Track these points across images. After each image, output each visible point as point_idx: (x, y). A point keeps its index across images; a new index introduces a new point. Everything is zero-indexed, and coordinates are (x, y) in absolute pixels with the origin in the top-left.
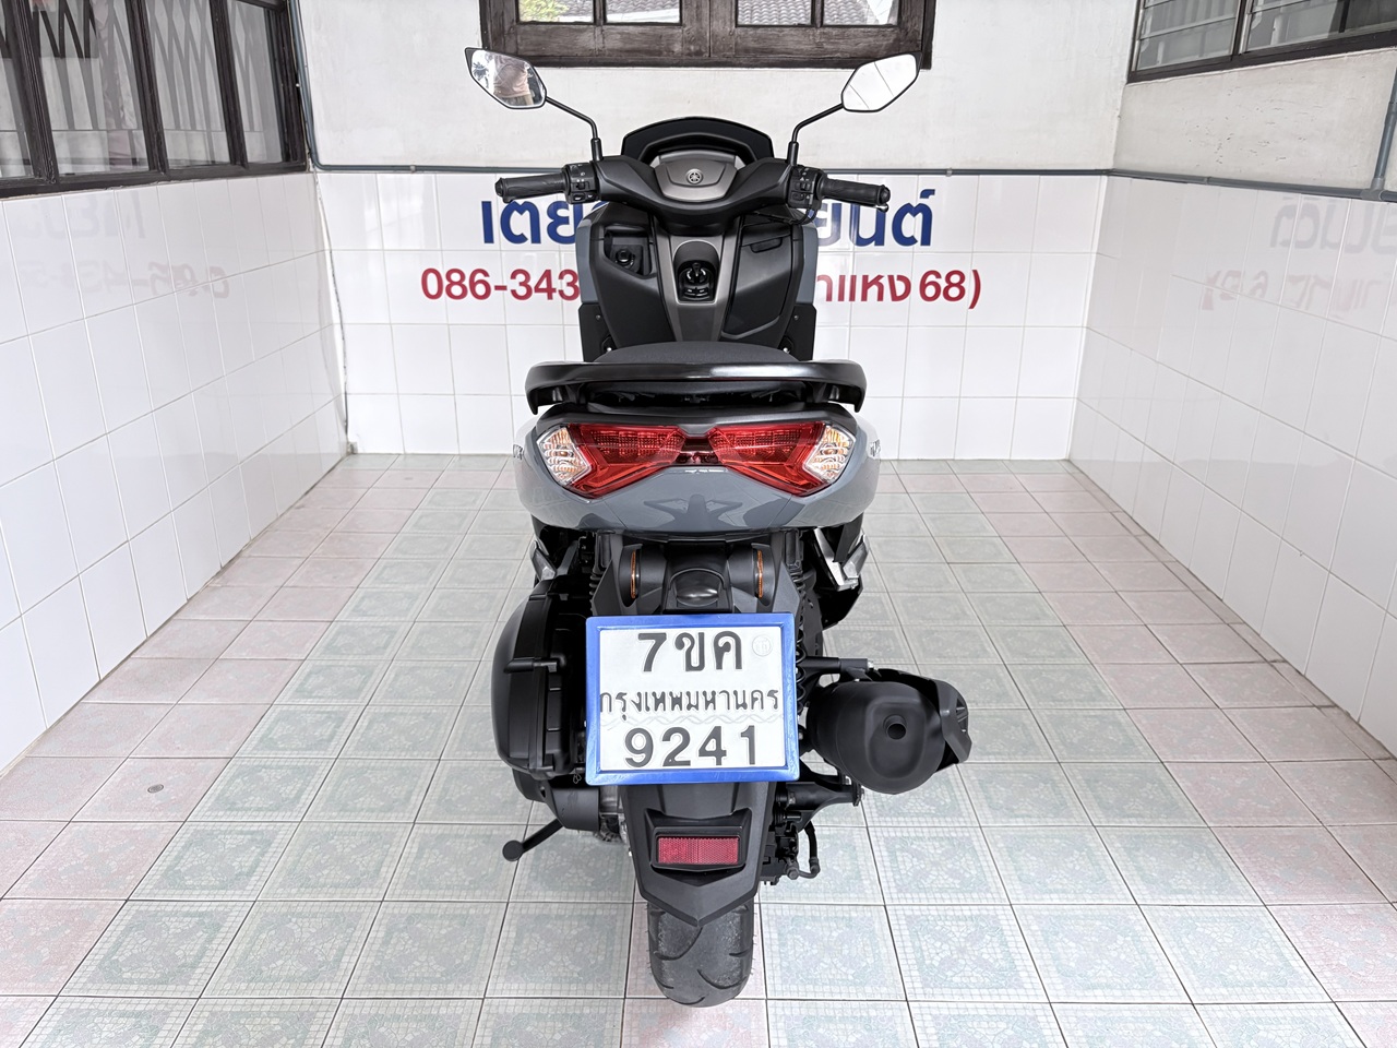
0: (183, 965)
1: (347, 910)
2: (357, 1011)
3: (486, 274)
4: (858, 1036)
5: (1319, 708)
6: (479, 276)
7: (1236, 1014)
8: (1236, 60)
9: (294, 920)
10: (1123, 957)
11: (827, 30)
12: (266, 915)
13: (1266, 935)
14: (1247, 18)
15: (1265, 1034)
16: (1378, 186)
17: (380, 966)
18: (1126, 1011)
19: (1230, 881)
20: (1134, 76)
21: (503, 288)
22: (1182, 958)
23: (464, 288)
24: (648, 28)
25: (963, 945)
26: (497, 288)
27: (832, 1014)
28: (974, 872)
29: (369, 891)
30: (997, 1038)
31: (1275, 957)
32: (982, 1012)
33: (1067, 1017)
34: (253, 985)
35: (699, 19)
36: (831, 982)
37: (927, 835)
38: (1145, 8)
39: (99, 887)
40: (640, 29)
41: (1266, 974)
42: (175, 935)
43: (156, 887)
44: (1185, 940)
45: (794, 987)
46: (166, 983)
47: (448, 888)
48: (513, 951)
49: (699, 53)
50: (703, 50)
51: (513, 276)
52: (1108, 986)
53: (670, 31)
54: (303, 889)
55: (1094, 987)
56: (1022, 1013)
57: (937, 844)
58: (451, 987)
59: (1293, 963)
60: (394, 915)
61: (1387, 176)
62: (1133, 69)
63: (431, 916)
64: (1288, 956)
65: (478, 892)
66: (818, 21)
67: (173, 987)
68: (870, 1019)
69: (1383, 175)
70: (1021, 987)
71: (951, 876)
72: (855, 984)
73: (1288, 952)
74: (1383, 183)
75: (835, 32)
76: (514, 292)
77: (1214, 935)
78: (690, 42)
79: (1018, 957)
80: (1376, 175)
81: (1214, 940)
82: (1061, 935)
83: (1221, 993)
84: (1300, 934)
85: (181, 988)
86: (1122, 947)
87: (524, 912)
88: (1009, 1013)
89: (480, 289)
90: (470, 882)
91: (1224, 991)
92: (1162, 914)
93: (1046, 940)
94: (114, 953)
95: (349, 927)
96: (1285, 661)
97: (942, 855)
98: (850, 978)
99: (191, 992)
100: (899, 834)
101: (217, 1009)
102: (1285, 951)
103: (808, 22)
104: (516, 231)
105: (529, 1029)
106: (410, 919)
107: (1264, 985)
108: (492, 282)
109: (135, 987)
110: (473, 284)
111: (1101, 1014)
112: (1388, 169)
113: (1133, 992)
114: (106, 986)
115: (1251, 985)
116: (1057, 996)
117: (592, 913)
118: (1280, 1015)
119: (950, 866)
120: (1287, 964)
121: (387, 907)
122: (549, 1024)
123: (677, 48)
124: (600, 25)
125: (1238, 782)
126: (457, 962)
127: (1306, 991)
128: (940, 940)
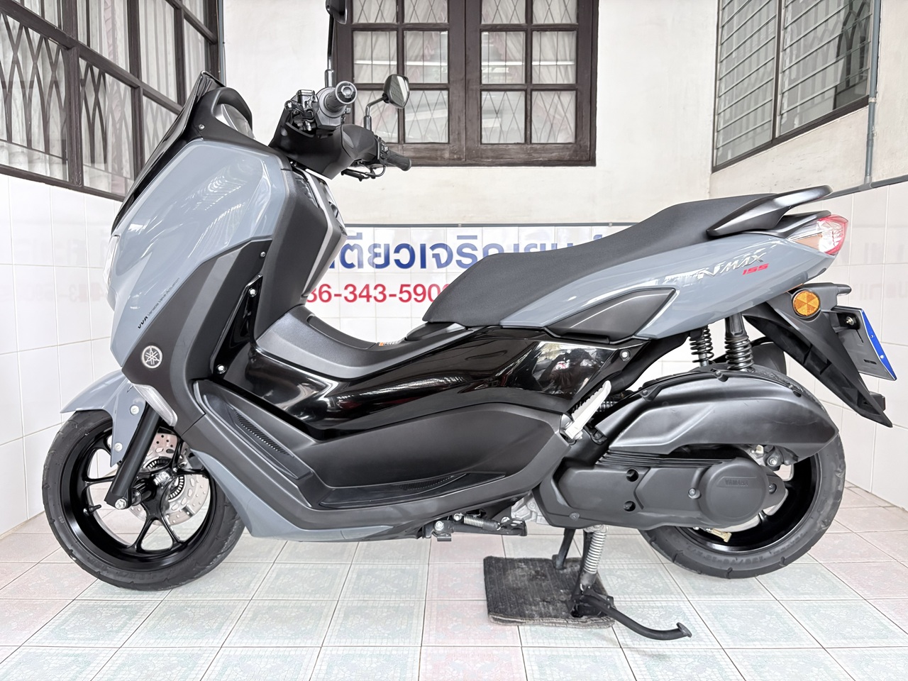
0: (110, 631)
1: (226, 604)
2: (232, 653)
3: (329, 287)
4: (588, 665)
5: (884, 507)
6: (325, 288)
7: (856, 653)
8: (775, 141)
9: (189, 609)
10: (771, 625)
11: (534, 146)
12: (170, 606)
13: (869, 613)
14: (778, 118)
15: (878, 663)
16: (868, 181)
17: (249, 631)
18: (777, 652)
19: (839, 588)
20: (715, 169)
21: (340, 295)
22: (813, 626)
23: (315, 296)
24: (429, 145)
25: (658, 620)
26: (336, 295)
27: (569, 654)
28: (661, 585)
29: (242, 595)
30: (687, 666)
31: (877, 624)
32: (676, 653)
33: (736, 655)
34: (159, 641)
35: (459, 140)
36: (567, 638)
37: (626, 568)
38: (718, 132)
39: (56, 593)
40: (426, 146)
41: (872, 633)
42: (106, 617)
43: (94, 593)
44: (812, 616)
45: (540, 641)
46: (98, 640)
47: (296, 593)
48: (342, 623)
49: (459, 159)
50: (462, 157)
51: (346, 288)
52: (763, 640)
53: (442, 147)
54: (196, 594)
55: (753, 641)
56: (704, 654)
57: (634, 572)
58: (298, 641)
59: (891, 627)
60: (258, 606)
61: (873, 175)
62: (714, 165)
63: (284, 607)
64: (886, 624)
65: (318, 595)
66: (528, 141)
67: (103, 642)
68: (596, 656)
69: (870, 174)
70: (702, 641)
71: (645, 587)
72: (584, 639)
73: (886, 622)
74: (871, 179)
75: (539, 147)
76: (346, 298)
77: (832, 614)
78: (455, 154)
79: (697, 626)
80: (866, 175)
81: (833, 617)
82: (726, 615)
83: (843, 643)
84: (892, 612)
85: (108, 642)
86: (769, 621)
87: (349, 604)
88: (694, 653)
89: (325, 296)
90: (312, 591)
91: (844, 641)
92: (795, 604)
93: (716, 618)
94: (63, 625)
95: (228, 612)
96: (857, 487)
97: (638, 577)
98: (581, 636)
99: (115, 645)
100: (607, 567)
101: (133, 652)
102: (883, 621)
103: (523, 141)
104: (348, 261)
105: (354, 662)
106: (270, 608)
107: (872, 638)
108: (333, 292)
109: (76, 642)
110: (321, 293)
111: (759, 654)
112: (873, 172)
113: (781, 643)
114: (56, 641)
115: (863, 638)
116: (728, 645)
117: (397, 605)
118: (886, 652)
119: (644, 582)
120: (886, 627)
121: (254, 603)
122: (368, 659)
123: (447, 155)
124: (402, 144)
125: (837, 542)
126: (303, 629)
127: (902, 641)
128: (641, 618)
